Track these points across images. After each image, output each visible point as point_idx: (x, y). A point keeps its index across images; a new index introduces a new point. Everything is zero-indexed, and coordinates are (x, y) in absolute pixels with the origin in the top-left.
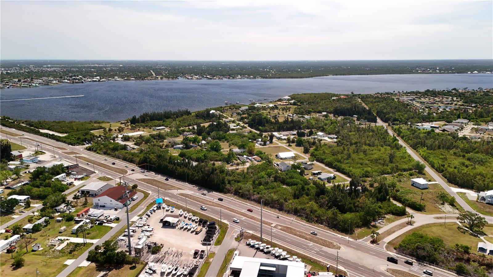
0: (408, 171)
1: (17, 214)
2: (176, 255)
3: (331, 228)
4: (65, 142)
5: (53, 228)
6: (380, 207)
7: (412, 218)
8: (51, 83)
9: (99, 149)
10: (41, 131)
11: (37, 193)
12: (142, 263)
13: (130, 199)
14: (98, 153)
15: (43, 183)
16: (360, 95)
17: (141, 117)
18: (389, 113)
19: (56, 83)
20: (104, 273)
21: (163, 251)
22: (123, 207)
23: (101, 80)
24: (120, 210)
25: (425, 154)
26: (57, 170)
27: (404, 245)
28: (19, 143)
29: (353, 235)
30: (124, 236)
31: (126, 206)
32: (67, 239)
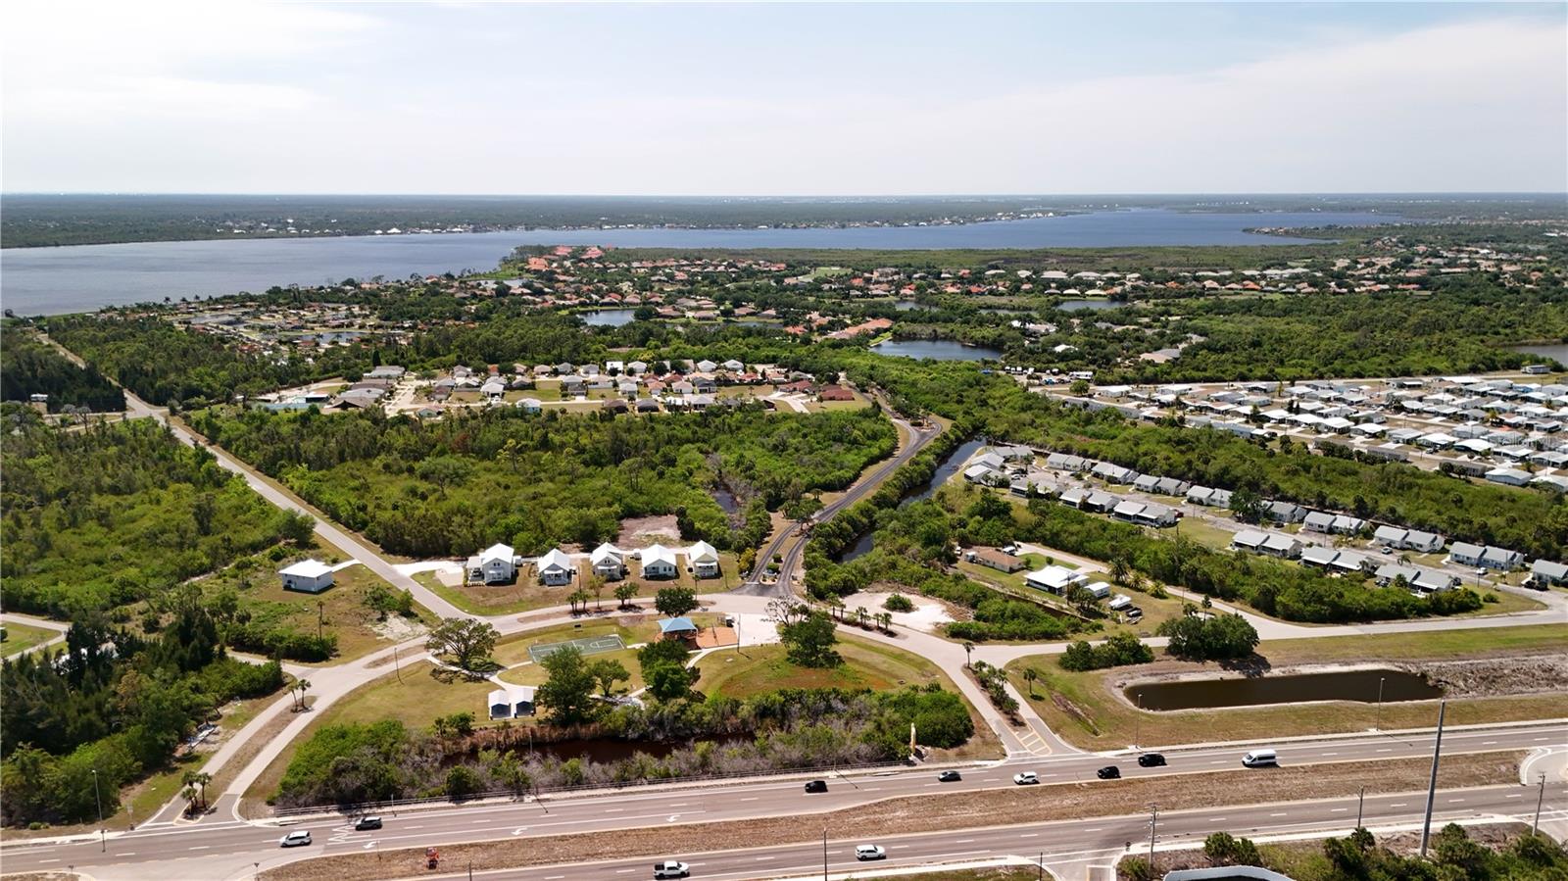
3: (25, 825)
6: (196, 689)
7: (304, 689)
16: (41, 318)
18: (164, 373)
25: (305, 484)
27: (296, 781)
29: (116, 817)
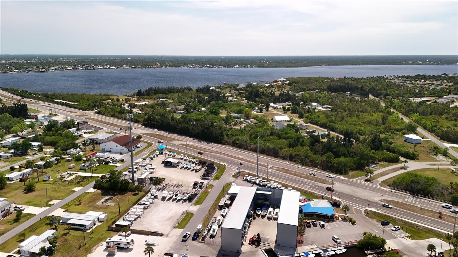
0: (400, 131)
1: (31, 155)
2: (176, 186)
3: (326, 171)
4: (76, 108)
5: (63, 165)
6: (374, 153)
7: (405, 163)
8: (66, 69)
9: (107, 112)
10: (55, 100)
11: (49, 140)
12: (144, 191)
13: (135, 146)
14: (106, 116)
15: (55, 134)
16: (352, 78)
17: (146, 90)
18: (381, 90)
19: (70, 69)
20: (109, 197)
21: (164, 183)
22: (128, 152)
23: (111, 68)
24: (125, 154)
25: (417, 118)
26: (68, 125)
27: (398, 182)
28: (35, 108)
29: (347, 175)
30: (129, 172)
31: (130, 152)
32: (76, 174)
